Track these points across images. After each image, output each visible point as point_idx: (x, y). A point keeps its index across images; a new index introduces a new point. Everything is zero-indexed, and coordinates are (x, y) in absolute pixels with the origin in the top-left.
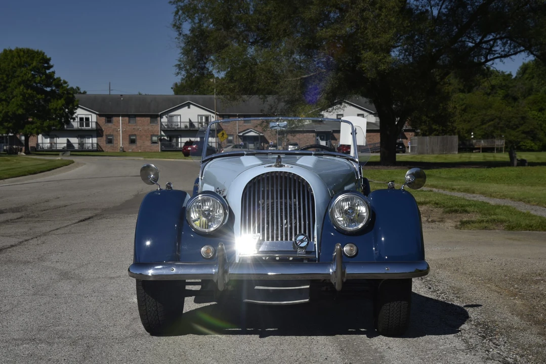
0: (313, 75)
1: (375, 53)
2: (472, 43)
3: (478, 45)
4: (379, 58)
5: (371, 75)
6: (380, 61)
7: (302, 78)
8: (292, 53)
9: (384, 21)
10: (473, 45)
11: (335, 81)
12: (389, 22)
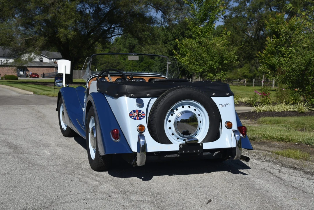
0: (32, 38)
1: (65, 30)
2: (107, 28)
3: (109, 29)
4: (67, 32)
5: (63, 40)
6: (68, 33)
7: (26, 39)
8: (18, 26)
9: (69, 14)
10: (107, 29)
11: (44, 42)
12: (72, 15)
